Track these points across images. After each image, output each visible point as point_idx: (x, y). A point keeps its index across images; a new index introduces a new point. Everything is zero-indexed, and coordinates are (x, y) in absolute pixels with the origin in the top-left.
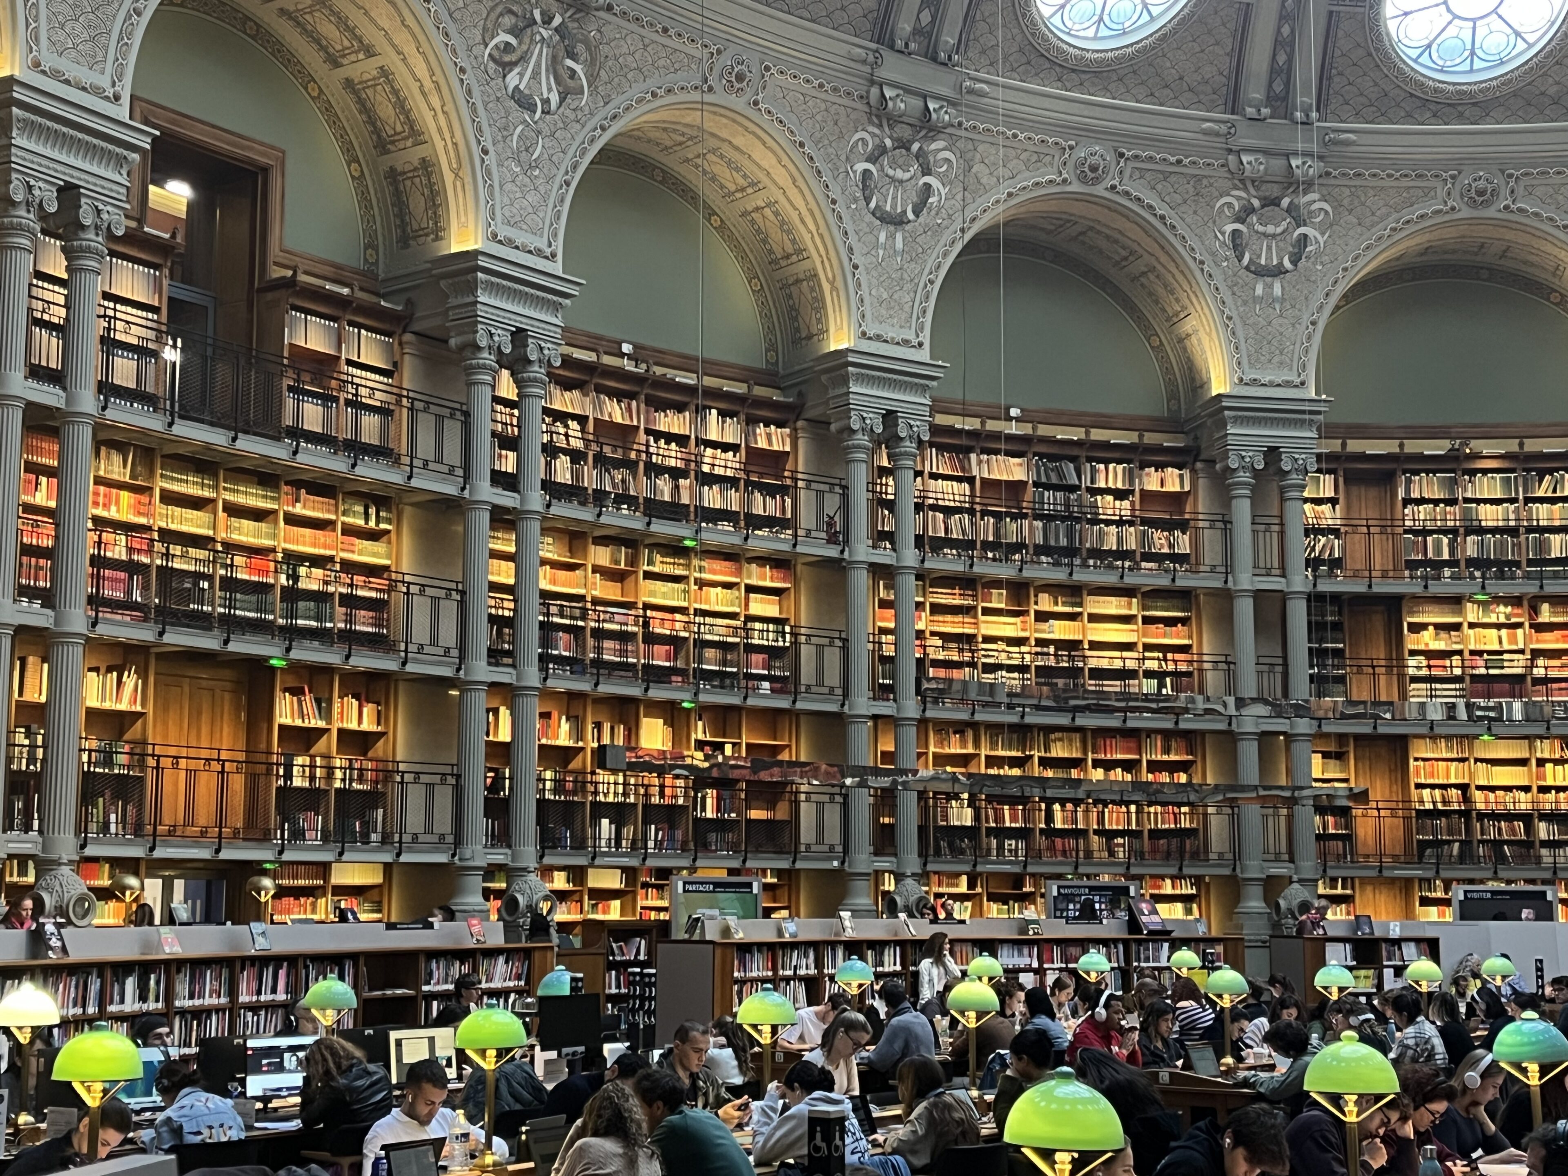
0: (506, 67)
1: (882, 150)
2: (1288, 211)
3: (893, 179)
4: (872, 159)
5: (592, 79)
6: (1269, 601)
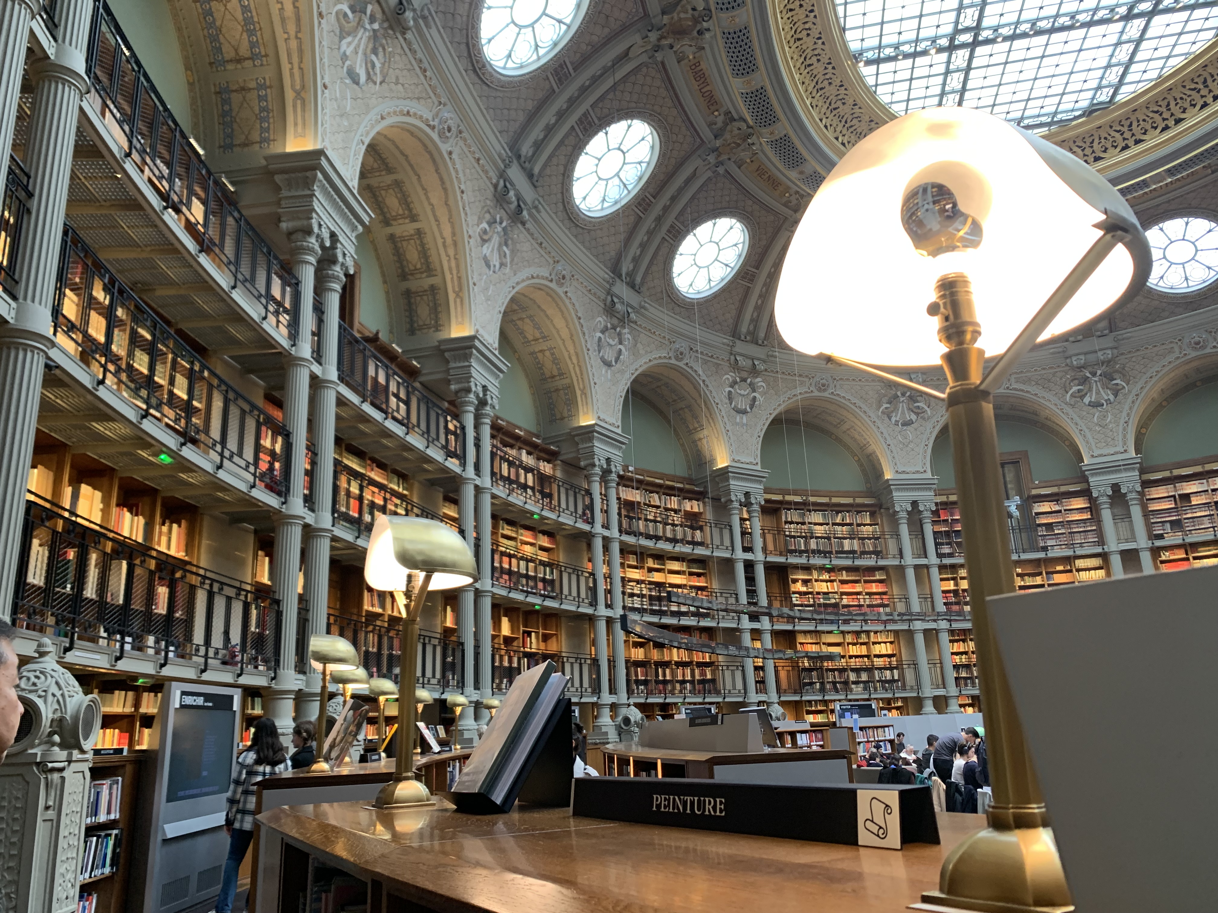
0: (484, 241)
1: (606, 328)
2: (750, 385)
3: (609, 344)
4: (603, 332)
5: (512, 261)
6: (749, 566)
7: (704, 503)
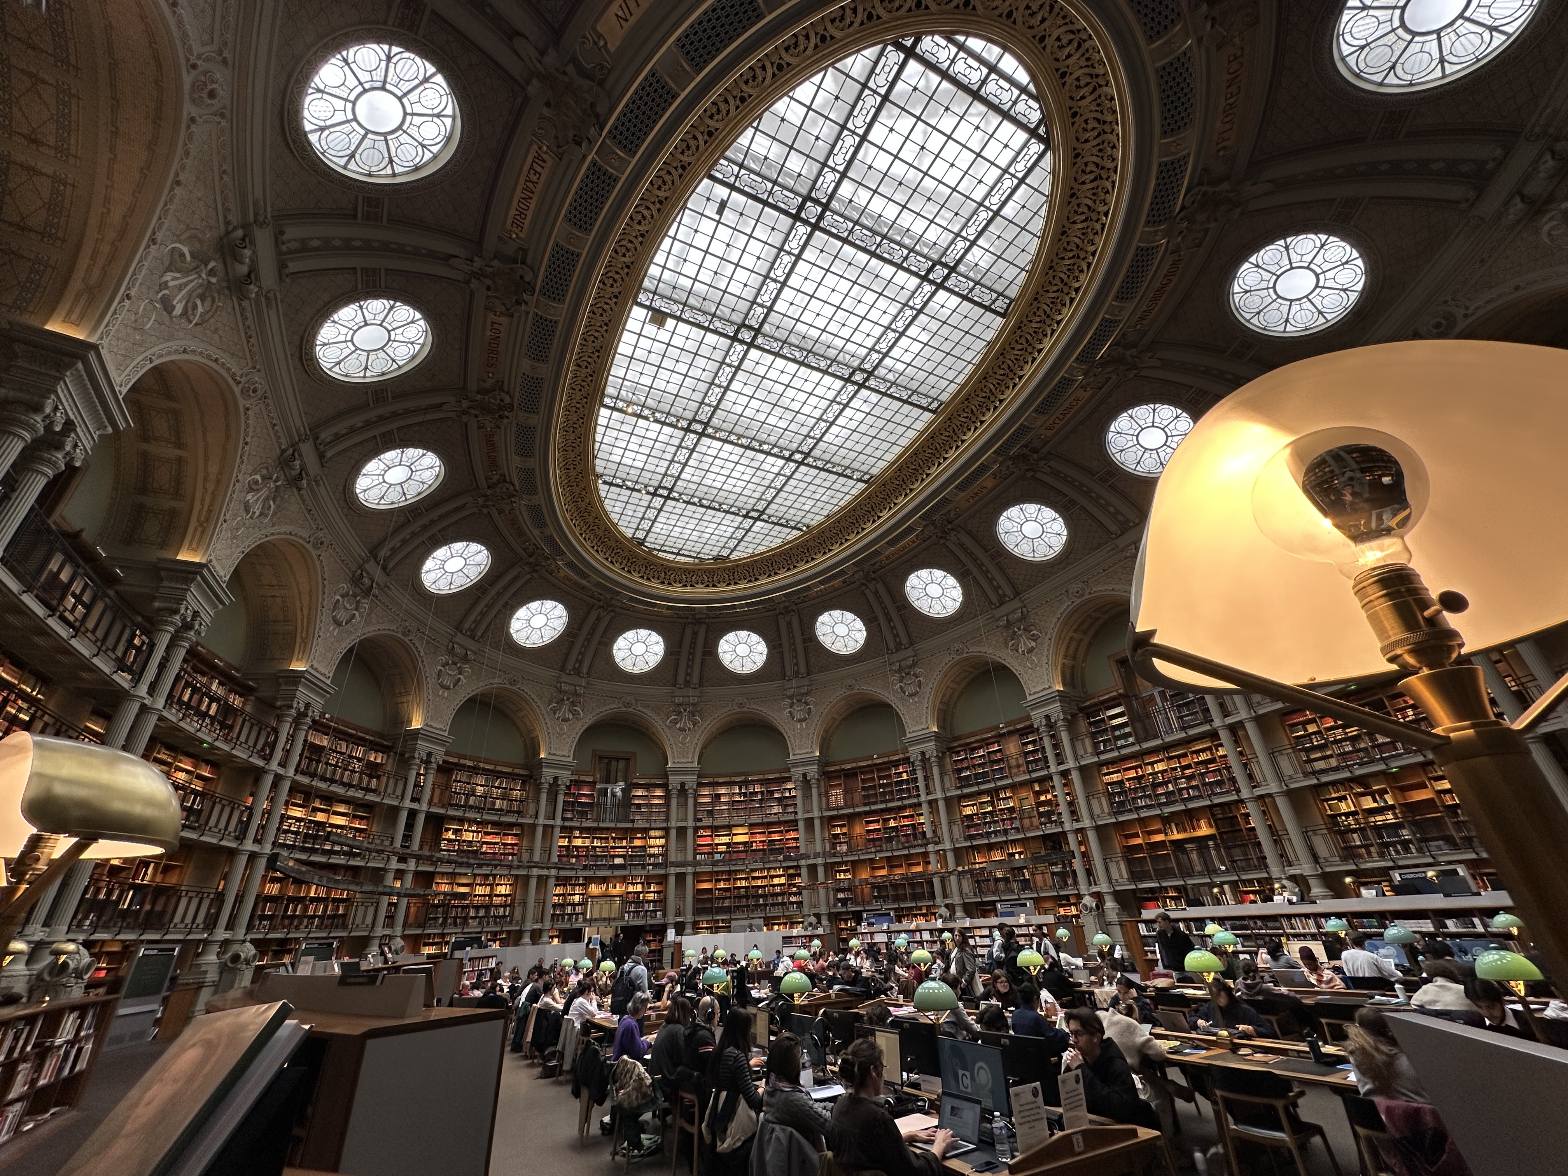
0: (251, 490)
1: (347, 594)
2: (458, 668)
3: (345, 607)
4: (342, 596)
5: (274, 514)
6: (412, 814)
7: (388, 756)
